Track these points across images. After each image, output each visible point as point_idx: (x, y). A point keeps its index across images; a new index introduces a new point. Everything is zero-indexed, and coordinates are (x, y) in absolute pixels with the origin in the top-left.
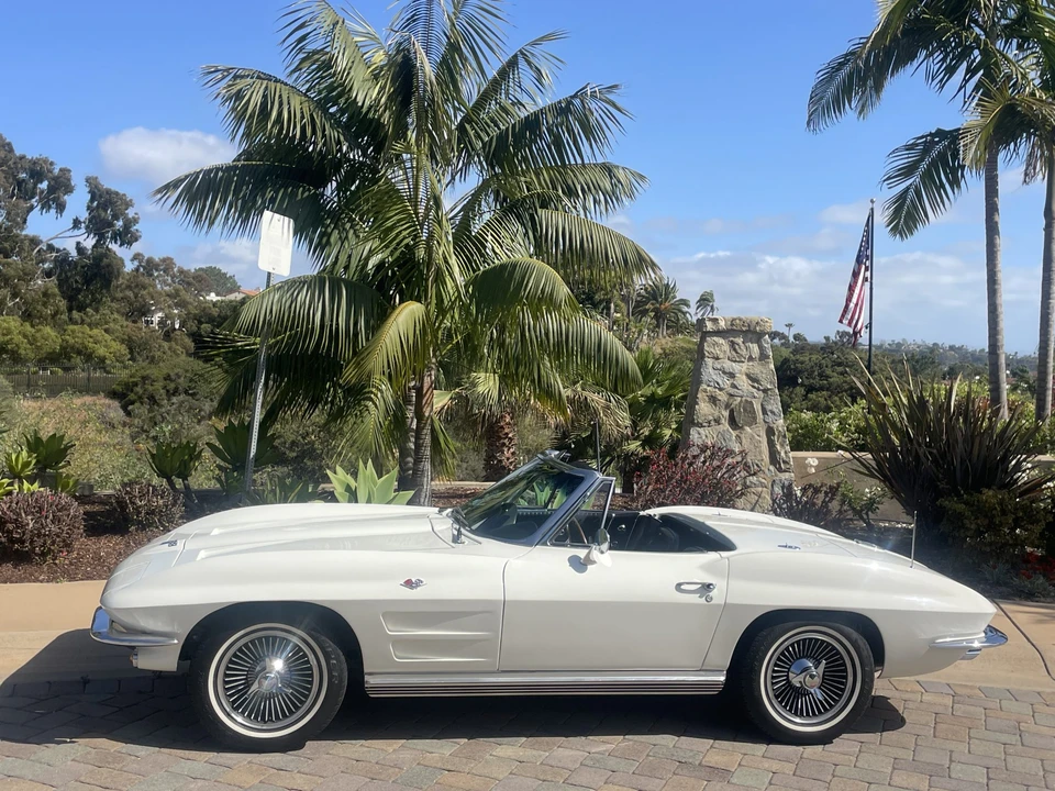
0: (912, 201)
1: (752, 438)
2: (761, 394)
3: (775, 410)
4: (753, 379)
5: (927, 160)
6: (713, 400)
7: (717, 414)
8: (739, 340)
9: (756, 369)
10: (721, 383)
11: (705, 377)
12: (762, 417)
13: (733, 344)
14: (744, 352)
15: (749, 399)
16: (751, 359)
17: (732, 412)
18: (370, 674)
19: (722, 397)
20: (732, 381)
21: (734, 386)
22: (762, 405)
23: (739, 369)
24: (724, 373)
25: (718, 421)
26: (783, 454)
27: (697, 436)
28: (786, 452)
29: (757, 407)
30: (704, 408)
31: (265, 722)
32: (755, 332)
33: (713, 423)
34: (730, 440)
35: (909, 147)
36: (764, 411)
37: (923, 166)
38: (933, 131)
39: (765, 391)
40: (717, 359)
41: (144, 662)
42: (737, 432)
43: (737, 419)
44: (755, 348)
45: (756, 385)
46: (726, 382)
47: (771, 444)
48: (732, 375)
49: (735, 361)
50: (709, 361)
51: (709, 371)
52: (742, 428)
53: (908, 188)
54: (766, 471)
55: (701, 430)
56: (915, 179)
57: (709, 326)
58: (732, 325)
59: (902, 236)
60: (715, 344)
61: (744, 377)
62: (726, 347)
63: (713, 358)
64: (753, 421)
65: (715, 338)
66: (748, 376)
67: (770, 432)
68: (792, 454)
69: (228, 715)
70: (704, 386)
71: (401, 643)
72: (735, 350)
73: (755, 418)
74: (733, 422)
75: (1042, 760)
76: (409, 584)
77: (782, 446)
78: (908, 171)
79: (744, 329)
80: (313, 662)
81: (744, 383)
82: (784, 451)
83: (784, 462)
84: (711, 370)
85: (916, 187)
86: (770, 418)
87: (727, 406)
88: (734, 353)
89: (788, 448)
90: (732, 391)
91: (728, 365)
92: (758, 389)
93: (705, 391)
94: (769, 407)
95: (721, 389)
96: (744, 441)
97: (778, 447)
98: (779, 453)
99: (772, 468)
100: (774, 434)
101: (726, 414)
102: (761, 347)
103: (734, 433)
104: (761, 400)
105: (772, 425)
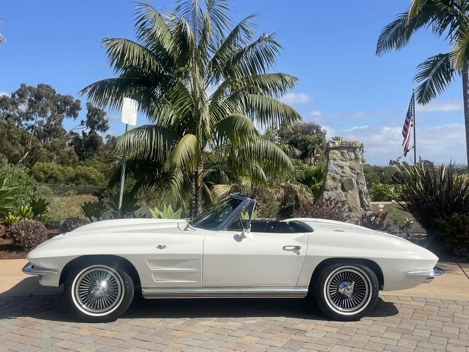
0: (428, 87)
1: (352, 196)
2: (356, 176)
3: (362, 182)
4: (352, 169)
5: (435, 68)
6: (334, 179)
7: (335, 185)
8: (345, 151)
9: (353, 164)
10: (337, 171)
11: (330, 169)
12: (356, 186)
13: (342, 153)
14: (347, 157)
15: (350, 178)
16: (351, 159)
17: (342, 184)
18: (144, 288)
19: (338, 177)
20: (342, 170)
21: (343, 172)
22: (356, 181)
23: (346, 164)
24: (339, 166)
25: (336, 188)
26: (367, 203)
27: (326, 195)
28: (368, 202)
29: (354, 181)
30: (330, 183)
31: (98, 309)
32: (352, 147)
33: (334, 189)
34: (342, 197)
35: (427, 63)
36: (358, 183)
37: (433, 71)
38: (438, 55)
39: (358, 174)
40: (335, 160)
41: (44, 283)
42: (345, 193)
43: (345, 187)
44: (352, 155)
45: (353, 171)
46: (339, 170)
47: (361, 198)
48: (342, 167)
49: (343, 161)
50: (332, 161)
51: (332, 166)
52: (346, 191)
53: (426, 82)
54: (359, 210)
55: (328, 192)
56: (430, 77)
57: (331, 145)
58: (342, 144)
59: (423, 103)
60: (334, 153)
61: (348, 168)
62: (339, 155)
63: (333, 160)
64: (352, 187)
65: (334, 151)
66: (350, 167)
67: (360, 192)
68: (371, 203)
69: (81, 306)
70: (329, 173)
71: (156, 273)
72: (343, 156)
73: (353, 186)
74: (343, 188)
75: (460, 328)
76: (160, 247)
77: (366, 198)
78: (426, 74)
79: (347, 146)
80: (118, 282)
81: (347, 170)
82: (368, 201)
83: (367, 206)
84: (332, 165)
85: (430, 81)
86: (360, 186)
87: (340, 181)
88: (343, 157)
90: (343, 174)
91: (340, 163)
92: (355, 173)
93: (330, 175)
94: (359, 181)
95: (337, 174)
96: (348, 197)
97: (364, 199)
98: (365, 202)
99: (362, 209)
100: (362, 194)
101: (340, 185)
102: (355, 154)
103: (344, 194)
104: (356, 178)
105: (361, 189)
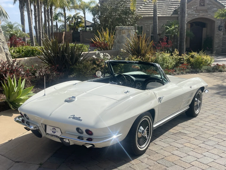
1: (2, 57)
2: (2, 43)
3: (6, 48)
12: (3, 50)
22: (3, 47)
36: (4, 49)
39: (3, 42)
67: (7, 54)
73: (2, 51)
77: (10, 58)
86: (6, 50)
89: (12, 59)
92: (1, 42)
94: (5, 47)
97: (9, 58)
104: (2, 45)
105: (7, 53)
